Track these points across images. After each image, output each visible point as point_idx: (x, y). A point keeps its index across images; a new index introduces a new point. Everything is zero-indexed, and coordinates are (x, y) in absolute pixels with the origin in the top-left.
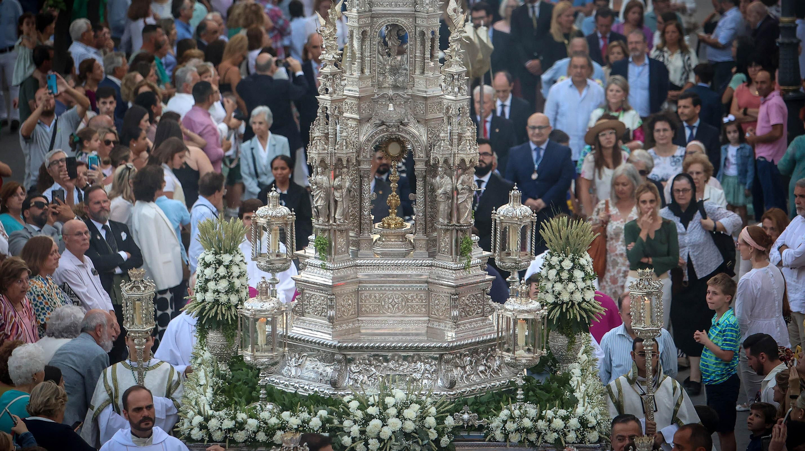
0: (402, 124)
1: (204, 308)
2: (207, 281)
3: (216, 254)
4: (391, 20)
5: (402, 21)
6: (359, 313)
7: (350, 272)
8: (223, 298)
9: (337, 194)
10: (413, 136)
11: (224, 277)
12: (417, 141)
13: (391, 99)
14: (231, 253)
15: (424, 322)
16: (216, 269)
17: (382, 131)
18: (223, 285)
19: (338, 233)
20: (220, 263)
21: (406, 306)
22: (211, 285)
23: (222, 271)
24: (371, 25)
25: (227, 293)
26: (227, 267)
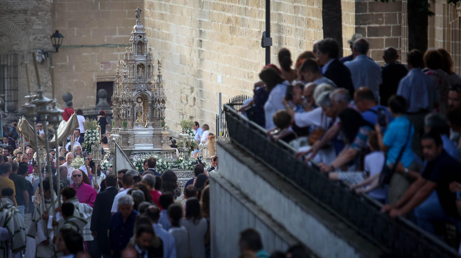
0: (145, 90)
1: (89, 145)
2: (89, 137)
3: (91, 130)
4: (141, 62)
5: (144, 63)
6: (134, 143)
7: (132, 131)
8: (94, 142)
9: (129, 109)
10: (148, 94)
11: (94, 136)
12: (149, 95)
13: (142, 84)
14: (95, 130)
15: (152, 146)
16: (92, 134)
17: (139, 92)
18: (94, 138)
19: (129, 121)
20: (93, 132)
21: (147, 141)
22: (91, 138)
23: (94, 134)
24: (135, 63)
25: (95, 140)
26: (95, 133)
